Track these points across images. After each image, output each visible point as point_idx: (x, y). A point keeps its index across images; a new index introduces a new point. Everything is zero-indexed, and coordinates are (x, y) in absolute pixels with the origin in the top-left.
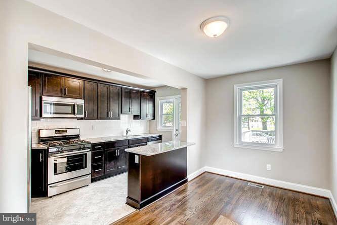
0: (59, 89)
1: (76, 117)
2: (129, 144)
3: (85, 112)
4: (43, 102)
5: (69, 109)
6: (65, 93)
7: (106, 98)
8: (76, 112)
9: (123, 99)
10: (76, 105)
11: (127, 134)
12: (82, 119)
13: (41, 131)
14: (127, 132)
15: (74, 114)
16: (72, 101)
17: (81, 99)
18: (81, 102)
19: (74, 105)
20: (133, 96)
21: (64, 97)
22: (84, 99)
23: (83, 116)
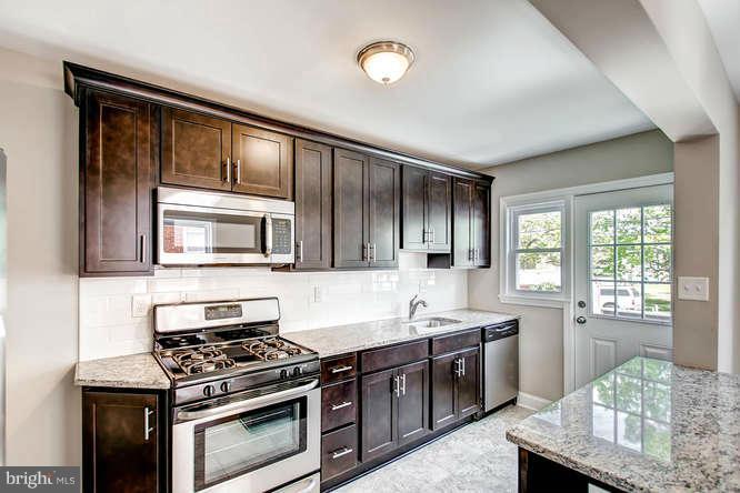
0: (217, 166)
1: (268, 261)
2: (431, 352)
3: (297, 246)
4: (162, 208)
5: (247, 235)
6: (234, 179)
7: (358, 197)
8: (269, 244)
9: (407, 202)
10: (269, 221)
11: (412, 313)
12: (286, 268)
13: (158, 309)
14: (413, 307)
15: (264, 250)
16: (257, 207)
17: (284, 199)
18: (285, 209)
19: (264, 220)
20: (433, 192)
21: (231, 192)
22: (294, 200)
23: (289, 258)
